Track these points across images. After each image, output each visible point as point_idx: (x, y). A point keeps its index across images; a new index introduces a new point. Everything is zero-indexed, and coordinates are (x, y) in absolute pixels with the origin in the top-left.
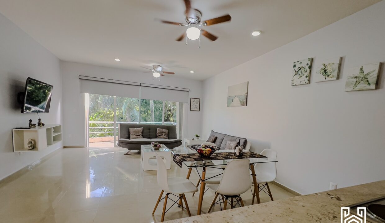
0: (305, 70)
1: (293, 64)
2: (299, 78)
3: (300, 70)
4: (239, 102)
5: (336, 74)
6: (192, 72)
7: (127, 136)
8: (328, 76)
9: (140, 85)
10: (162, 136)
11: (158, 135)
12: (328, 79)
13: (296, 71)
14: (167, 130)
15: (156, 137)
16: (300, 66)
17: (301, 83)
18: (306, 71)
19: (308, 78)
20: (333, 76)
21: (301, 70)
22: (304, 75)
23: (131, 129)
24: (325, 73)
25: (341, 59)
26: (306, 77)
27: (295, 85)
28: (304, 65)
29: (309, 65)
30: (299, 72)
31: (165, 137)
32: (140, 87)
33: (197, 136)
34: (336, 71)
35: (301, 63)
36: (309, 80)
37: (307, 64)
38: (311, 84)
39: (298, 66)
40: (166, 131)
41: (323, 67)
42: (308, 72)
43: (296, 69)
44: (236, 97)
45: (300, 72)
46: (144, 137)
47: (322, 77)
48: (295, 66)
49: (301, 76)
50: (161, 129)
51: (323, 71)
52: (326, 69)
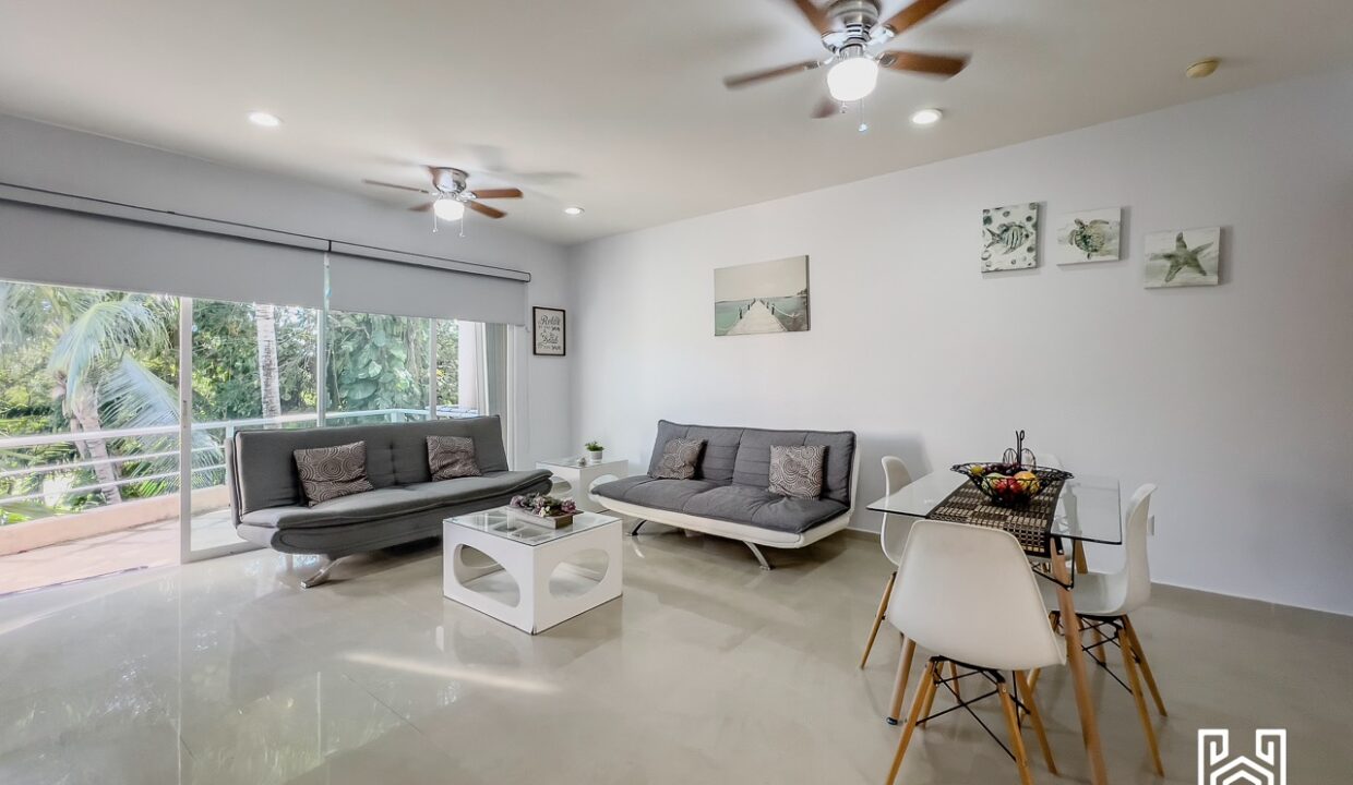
0: (1025, 233)
1: (981, 216)
2: (1006, 253)
3: (1005, 231)
4: (773, 319)
5: (1117, 247)
6: (573, 211)
7: (290, 492)
8: (1096, 250)
9: (330, 251)
10: (457, 469)
11: (434, 465)
12: (1095, 257)
13: (993, 234)
14: (469, 441)
15: (429, 477)
16: (1006, 221)
17: (1015, 267)
18: (1027, 236)
19: (1034, 254)
20: (1109, 253)
21: (1010, 232)
22: (1020, 245)
23: (300, 454)
24: (1086, 243)
25: (1124, 213)
26: (1030, 250)
27: (996, 270)
28: (1018, 217)
29: (1034, 221)
30: (1003, 236)
31: (469, 468)
32: (326, 260)
33: (595, 448)
34: (1116, 241)
35: (1008, 213)
36: (1037, 259)
37: (1029, 219)
38: (1042, 269)
39: (999, 220)
40: (466, 443)
41: (1077, 228)
42: (1033, 237)
43: (994, 227)
44: (758, 303)
45: (1005, 236)
46: (376, 486)
47: (1078, 254)
48: (988, 220)
49: (1013, 249)
50: (445, 440)
51: (1079, 238)
52: (1088, 232)
